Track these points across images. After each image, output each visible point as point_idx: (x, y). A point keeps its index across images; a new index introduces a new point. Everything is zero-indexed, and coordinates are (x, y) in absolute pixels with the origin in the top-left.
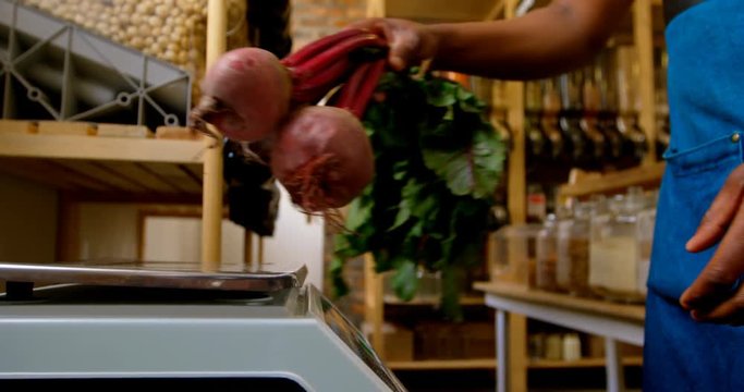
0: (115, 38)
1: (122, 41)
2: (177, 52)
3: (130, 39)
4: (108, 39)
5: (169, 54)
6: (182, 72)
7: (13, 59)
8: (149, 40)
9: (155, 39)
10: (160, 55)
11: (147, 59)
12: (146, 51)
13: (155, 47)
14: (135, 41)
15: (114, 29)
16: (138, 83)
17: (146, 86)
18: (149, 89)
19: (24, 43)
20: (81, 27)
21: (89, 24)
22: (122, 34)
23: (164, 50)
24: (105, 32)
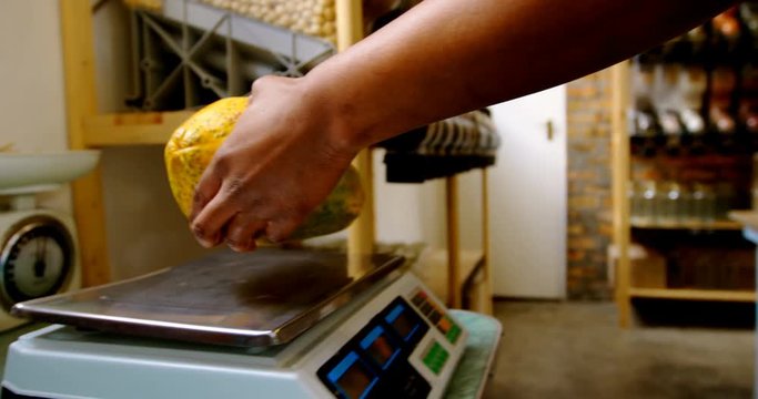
0: (267, 19)
1: (272, 22)
2: (322, 24)
3: (278, 17)
4: (260, 20)
5: (315, 28)
6: (326, 45)
7: (189, 49)
8: (295, 17)
9: (300, 14)
10: (307, 30)
11: (294, 36)
12: (294, 28)
13: (301, 23)
14: (283, 20)
15: (265, 10)
16: (288, 60)
17: (297, 62)
18: (300, 65)
19: (196, 34)
20: (237, 13)
21: (243, 9)
22: (271, 15)
23: (309, 24)
24: (258, 15)
